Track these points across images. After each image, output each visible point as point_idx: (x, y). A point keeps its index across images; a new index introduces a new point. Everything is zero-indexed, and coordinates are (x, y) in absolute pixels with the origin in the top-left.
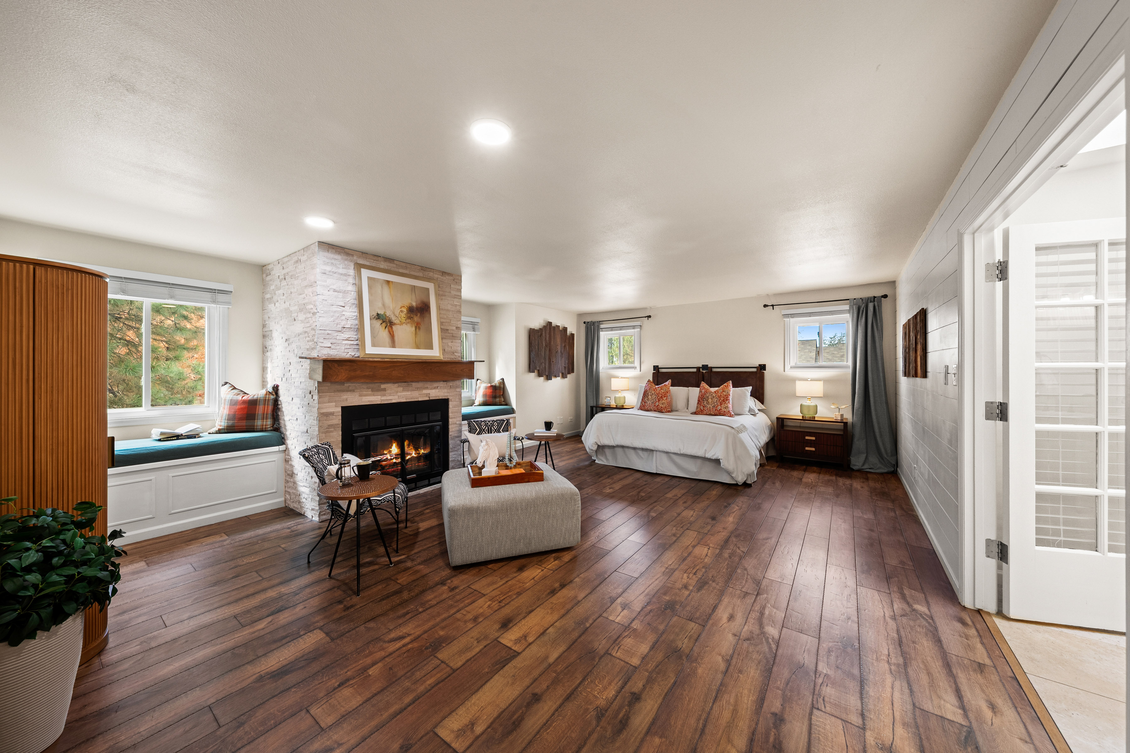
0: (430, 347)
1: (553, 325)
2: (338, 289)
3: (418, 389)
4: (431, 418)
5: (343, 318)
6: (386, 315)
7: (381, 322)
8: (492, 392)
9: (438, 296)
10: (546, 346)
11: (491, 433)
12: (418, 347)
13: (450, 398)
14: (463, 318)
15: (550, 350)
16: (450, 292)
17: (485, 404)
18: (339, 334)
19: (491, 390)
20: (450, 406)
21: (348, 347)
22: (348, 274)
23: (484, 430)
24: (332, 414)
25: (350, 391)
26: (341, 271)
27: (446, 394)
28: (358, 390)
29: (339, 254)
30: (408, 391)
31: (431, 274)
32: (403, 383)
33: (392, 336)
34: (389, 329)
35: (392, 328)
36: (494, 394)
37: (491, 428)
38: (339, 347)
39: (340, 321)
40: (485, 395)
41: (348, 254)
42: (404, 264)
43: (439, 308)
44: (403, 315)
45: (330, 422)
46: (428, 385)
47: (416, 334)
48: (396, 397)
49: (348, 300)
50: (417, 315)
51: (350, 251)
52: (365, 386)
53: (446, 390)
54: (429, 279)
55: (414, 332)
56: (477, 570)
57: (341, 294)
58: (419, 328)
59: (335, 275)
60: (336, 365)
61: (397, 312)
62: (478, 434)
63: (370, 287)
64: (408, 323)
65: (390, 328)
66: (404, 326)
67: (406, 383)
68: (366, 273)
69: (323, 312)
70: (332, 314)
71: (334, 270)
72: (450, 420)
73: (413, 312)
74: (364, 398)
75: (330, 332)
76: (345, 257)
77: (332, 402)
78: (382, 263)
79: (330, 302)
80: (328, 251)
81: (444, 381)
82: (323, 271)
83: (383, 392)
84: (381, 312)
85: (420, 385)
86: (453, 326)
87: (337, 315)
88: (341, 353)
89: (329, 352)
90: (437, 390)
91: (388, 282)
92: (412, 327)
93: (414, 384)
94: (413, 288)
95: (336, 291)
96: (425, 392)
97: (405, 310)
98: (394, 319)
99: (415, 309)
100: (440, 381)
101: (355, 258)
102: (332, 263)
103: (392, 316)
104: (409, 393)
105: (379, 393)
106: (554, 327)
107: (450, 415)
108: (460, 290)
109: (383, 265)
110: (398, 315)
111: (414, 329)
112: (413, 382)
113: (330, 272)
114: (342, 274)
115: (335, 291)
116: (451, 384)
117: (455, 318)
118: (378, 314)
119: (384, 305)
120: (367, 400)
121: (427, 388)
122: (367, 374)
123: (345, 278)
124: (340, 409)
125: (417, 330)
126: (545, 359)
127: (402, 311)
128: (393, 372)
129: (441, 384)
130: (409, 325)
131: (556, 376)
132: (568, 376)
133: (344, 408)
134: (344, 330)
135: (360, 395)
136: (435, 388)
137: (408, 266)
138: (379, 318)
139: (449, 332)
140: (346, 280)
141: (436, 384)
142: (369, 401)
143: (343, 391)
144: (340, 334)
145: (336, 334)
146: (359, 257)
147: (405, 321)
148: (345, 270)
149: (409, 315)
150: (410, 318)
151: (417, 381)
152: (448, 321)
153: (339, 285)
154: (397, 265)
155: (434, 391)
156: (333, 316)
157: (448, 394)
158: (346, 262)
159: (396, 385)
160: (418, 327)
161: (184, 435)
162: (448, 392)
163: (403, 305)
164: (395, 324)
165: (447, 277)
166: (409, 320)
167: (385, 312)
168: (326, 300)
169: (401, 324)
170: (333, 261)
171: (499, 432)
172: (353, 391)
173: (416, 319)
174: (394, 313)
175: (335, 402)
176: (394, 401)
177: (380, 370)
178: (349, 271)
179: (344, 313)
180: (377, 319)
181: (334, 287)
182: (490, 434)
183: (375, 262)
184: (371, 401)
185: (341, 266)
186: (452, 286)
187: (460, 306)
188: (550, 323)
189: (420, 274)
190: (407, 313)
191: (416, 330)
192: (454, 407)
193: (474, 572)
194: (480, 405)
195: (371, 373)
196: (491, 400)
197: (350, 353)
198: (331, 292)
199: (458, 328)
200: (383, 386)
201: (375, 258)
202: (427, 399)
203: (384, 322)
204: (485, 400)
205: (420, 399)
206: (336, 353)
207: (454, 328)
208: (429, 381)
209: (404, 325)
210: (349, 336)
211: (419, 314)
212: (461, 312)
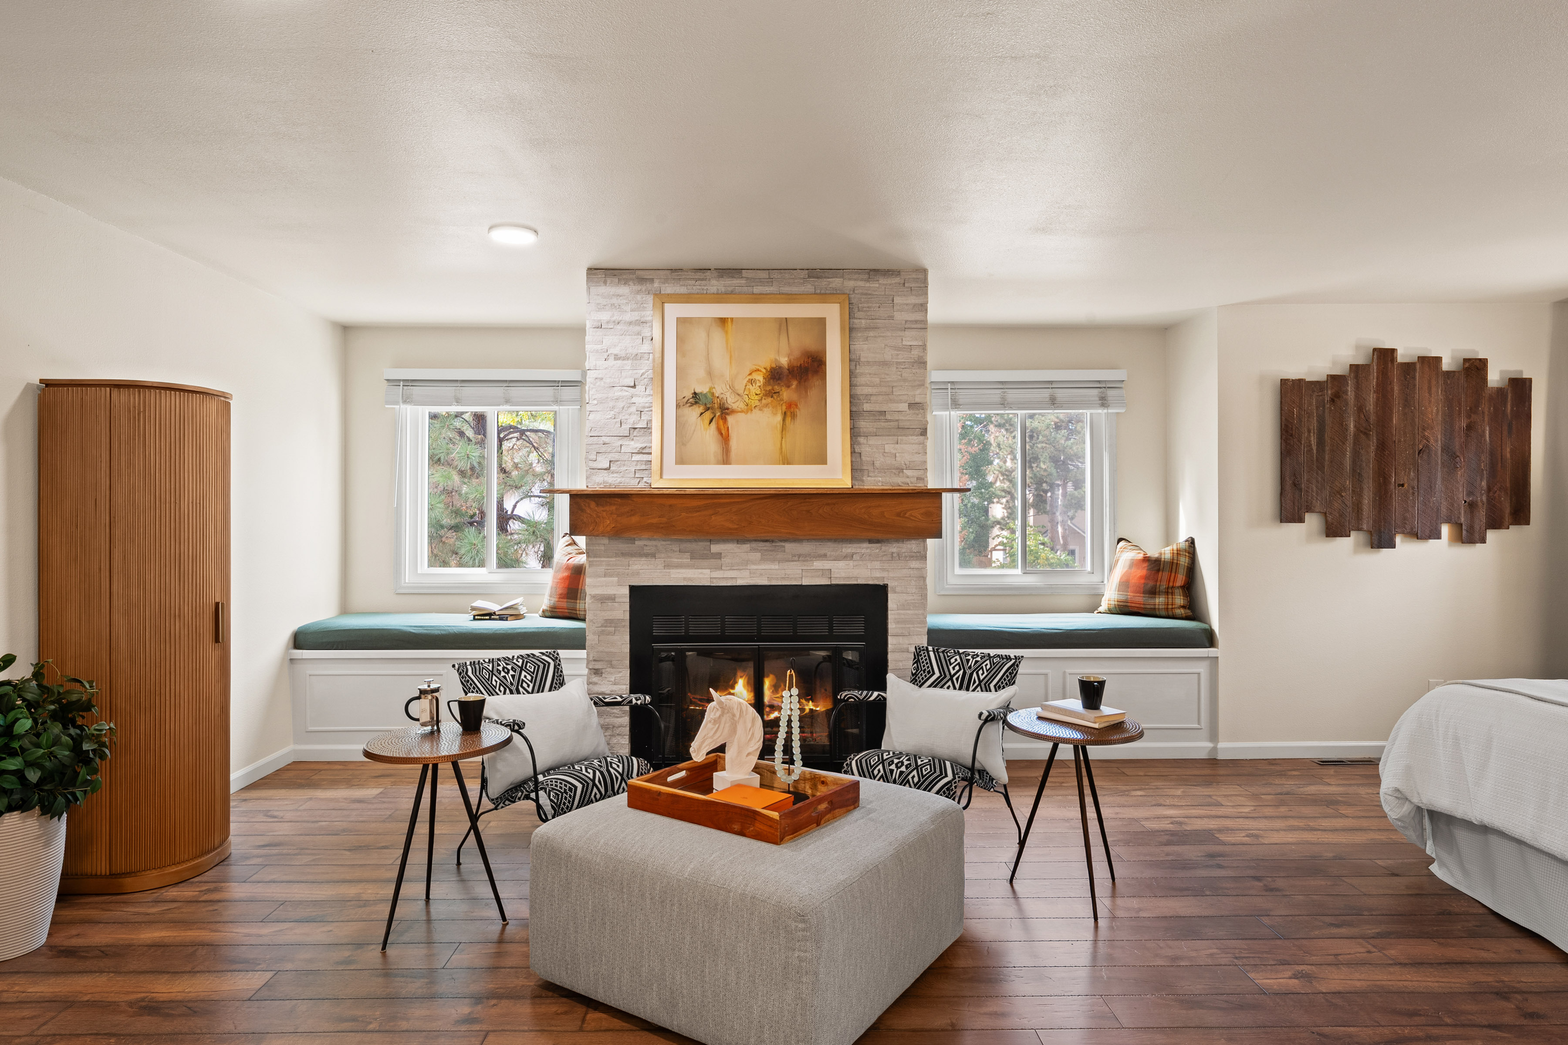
0: (821, 458)
1: (1402, 356)
2: (623, 354)
3: (800, 557)
4: (837, 631)
5: (633, 409)
6: (713, 394)
7: (701, 409)
8: (1146, 578)
9: (850, 331)
10: (1362, 431)
11: (967, 689)
12: (786, 460)
13: (891, 584)
14: (936, 376)
15: (1382, 447)
16: (891, 317)
17: (1124, 609)
18: (625, 442)
19: (1142, 572)
20: (891, 604)
21: (643, 467)
22: (642, 320)
23: (952, 677)
24: (612, 598)
25: (646, 555)
26: (629, 317)
27: (878, 574)
28: (663, 555)
29: (625, 284)
30: (773, 561)
31: (836, 282)
32: (761, 544)
33: (724, 437)
34: (718, 424)
35: (725, 420)
36: (1151, 584)
37: (971, 675)
38: (625, 468)
39: (627, 417)
40: (1124, 584)
41: (641, 280)
42: (764, 275)
43: (852, 363)
44: (755, 389)
45: (608, 615)
46: (828, 548)
47: (784, 428)
48: (746, 573)
49: (642, 371)
50: (788, 387)
51: (647, 272)
52: (676, 547)
53: (877, 564)
54: (822, 297)
55: (779, 427)
56: (561, 1010)
57: (630, 362)
58: (794, 416)
59: (619, 327)
60: (593, 504)
61: (740, 384)
62: (934, 685)
63: (681, 340)
64: (767, 405)
65: (721, 422)
66: (756, 414)
67: (767, 544)
68: (674, 311)
69: (595, 402)
70: (611, 404)
71: (616, 318)
72: (891, 641)
73: (780, 379)
74: (673, 571)
75: (607, 440)
76: (638, 287)
77: (611, 576)
78: (714, 282)
79: (608, 381)
80: (605, 283)
81: (871, 541)
82: (596, 324)
83: (713, 562)
84: (701, 389)
85: (806, 548)
86: (901, 402)
87: (621, 404)
88: (627, 480)
89: (606, 479)
90: (851, 563)
91: (723, 321)
92: (775, 414)
93: (789, 546)
94: (784, 324)
95: (619, 359)
96: (818, 564)
97: (760, 378)
98: (731, 401)
99: (786, 372)
100: (860, 540)
101: (656, 285)
102: (612, 305)
103: (728, 395)
104: (775, 566)
105: (706, 563)
106: (1408, 367)
107: (892, 626)
108: (923, 307)
109: (716, 285)
110: (741, 392)
111: (779, 418)
112: (785, 541)
113: (608, 322)
114: (630, 323)
115: (617, 357)
116: (894, 550)
117: (905, 380)
118: (695, 393)
119: (710, 374)
120: (680, 576)
121: (824, 557)
122: (655, 521)
123: (637, 328)
124: (626, 591)
125: (788, 419)
126: (1357, 475)
127: (751, 382)
128: (713, 518)
129: (865, 548)
130: (767, 411)
131: (1416, 535)
132: (1492, 535)
133: (634, 590)
134: (635, 433)
135: (668, 566)
136: (845, 557)
137: (775, 275)
138: (696, 403)
139: (888, 417)
140: (639, 334)
141: (848, 549)
142: (684, 579)
143: (632, 555)
144: (627, 443)
145: (620, 443)
146: (666, 281)
147: (757, 403)
148: (636, 313)
149: (770, 388)
150: (771, 394)
151: (796, 540)
152: (884, 389)
153: (626, 344)
154: (747, 278)
155: (841, 564)
156: (613, 408)
157: (885, 574)
158: (639, 297)
159: (747, 546)
160: (790, 412)
161: (497, 613)
162: (883, 570)
163: (754, 367)
164: (733, 412)
165: (883, 281)
166: (769, 400)
167: (711, 388)
168: (602, 379)
169: (749, 409)
170: (614, 300)
171: (988, 690)
172: (653, 556)
173: (787, 394)
174: (732, 388)
175: (618, 575)
176: (740, 582)
177: (684, 514)
178: (643, 313)
179: (634, 400)
180: (692, 405)
181: (616, 351)
182: (963, 693)
183: (698, 283)
184: (690, 579)
185: (628, 308)
186: (897, 300)
187: (924, 347)
188: (1385, 355)
189: (809, 288)
190: (765, 385)
191: (784, 420)
192: (903, 607)
193: (554, 1009)
194: (1111, 612)
195: (664, 520)
196: (1140, 599)
197: (645, 479)
198: (611, 362)
199: (917, 406)
200: (715, 548)
201: (699, 275)
202: (824, 581)
203: (707, 409)
204: (1122, 598)
205: (805, 582)
206: (619, 480)
207: (904, 407)
208: (830, 540)
209: (756, 411)
210: (644, 445)
211: (794, 384)
212: (925, 363)
